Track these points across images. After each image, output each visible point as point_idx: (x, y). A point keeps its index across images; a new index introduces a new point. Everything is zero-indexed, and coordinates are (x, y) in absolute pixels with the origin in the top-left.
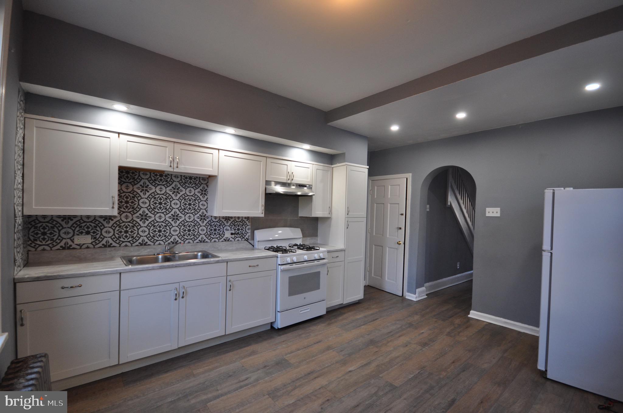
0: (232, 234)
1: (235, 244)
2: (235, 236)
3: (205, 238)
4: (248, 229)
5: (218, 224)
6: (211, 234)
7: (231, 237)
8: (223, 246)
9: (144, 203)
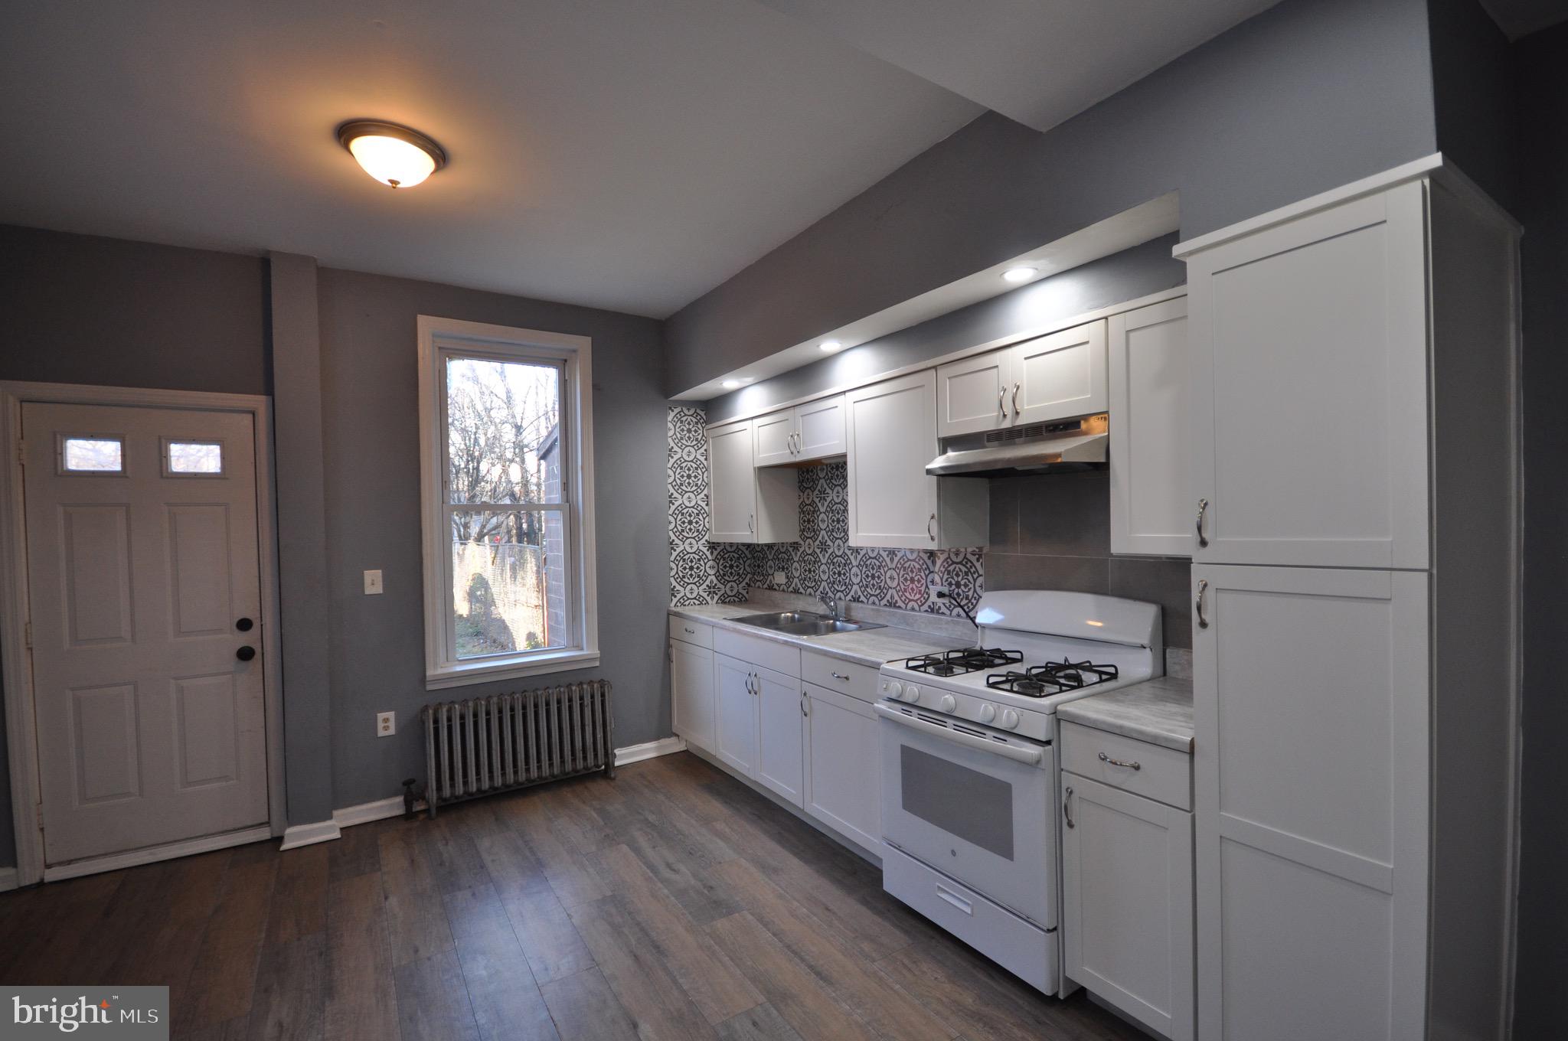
0: (941, 595)
1: (946, 624)
2: (949, 602)
3: (896, 597)
4: (981, 587)
5: (918, 566)
6: (905, 590)
8: (922, 623)
9: (823, 523)
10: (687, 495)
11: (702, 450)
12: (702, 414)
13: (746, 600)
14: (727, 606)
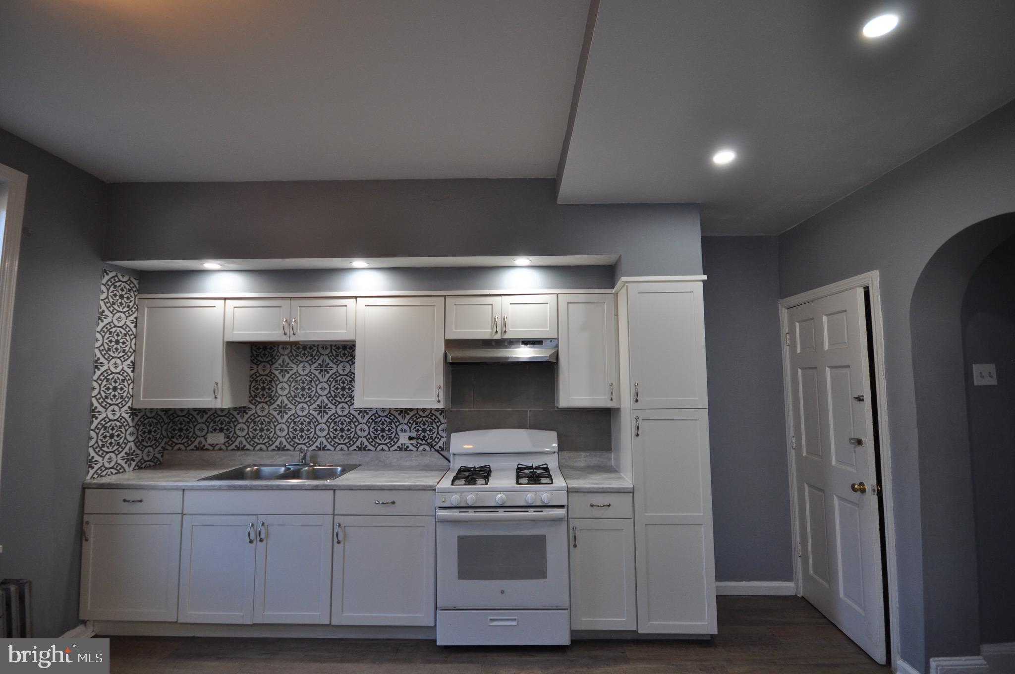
0: (411, 438)
1: (416, 457)
2: (417, 442)
3: (366, 443)
4: (443, 430)
5: (388, 420)
6: (375, 438)
7: (412, 444)
8: (394, 458)
9: (283, 390)
10: (113, 361)
11: (132, 318)
12: (136, 282)
13: (161, 463)
14: (142, 471)
